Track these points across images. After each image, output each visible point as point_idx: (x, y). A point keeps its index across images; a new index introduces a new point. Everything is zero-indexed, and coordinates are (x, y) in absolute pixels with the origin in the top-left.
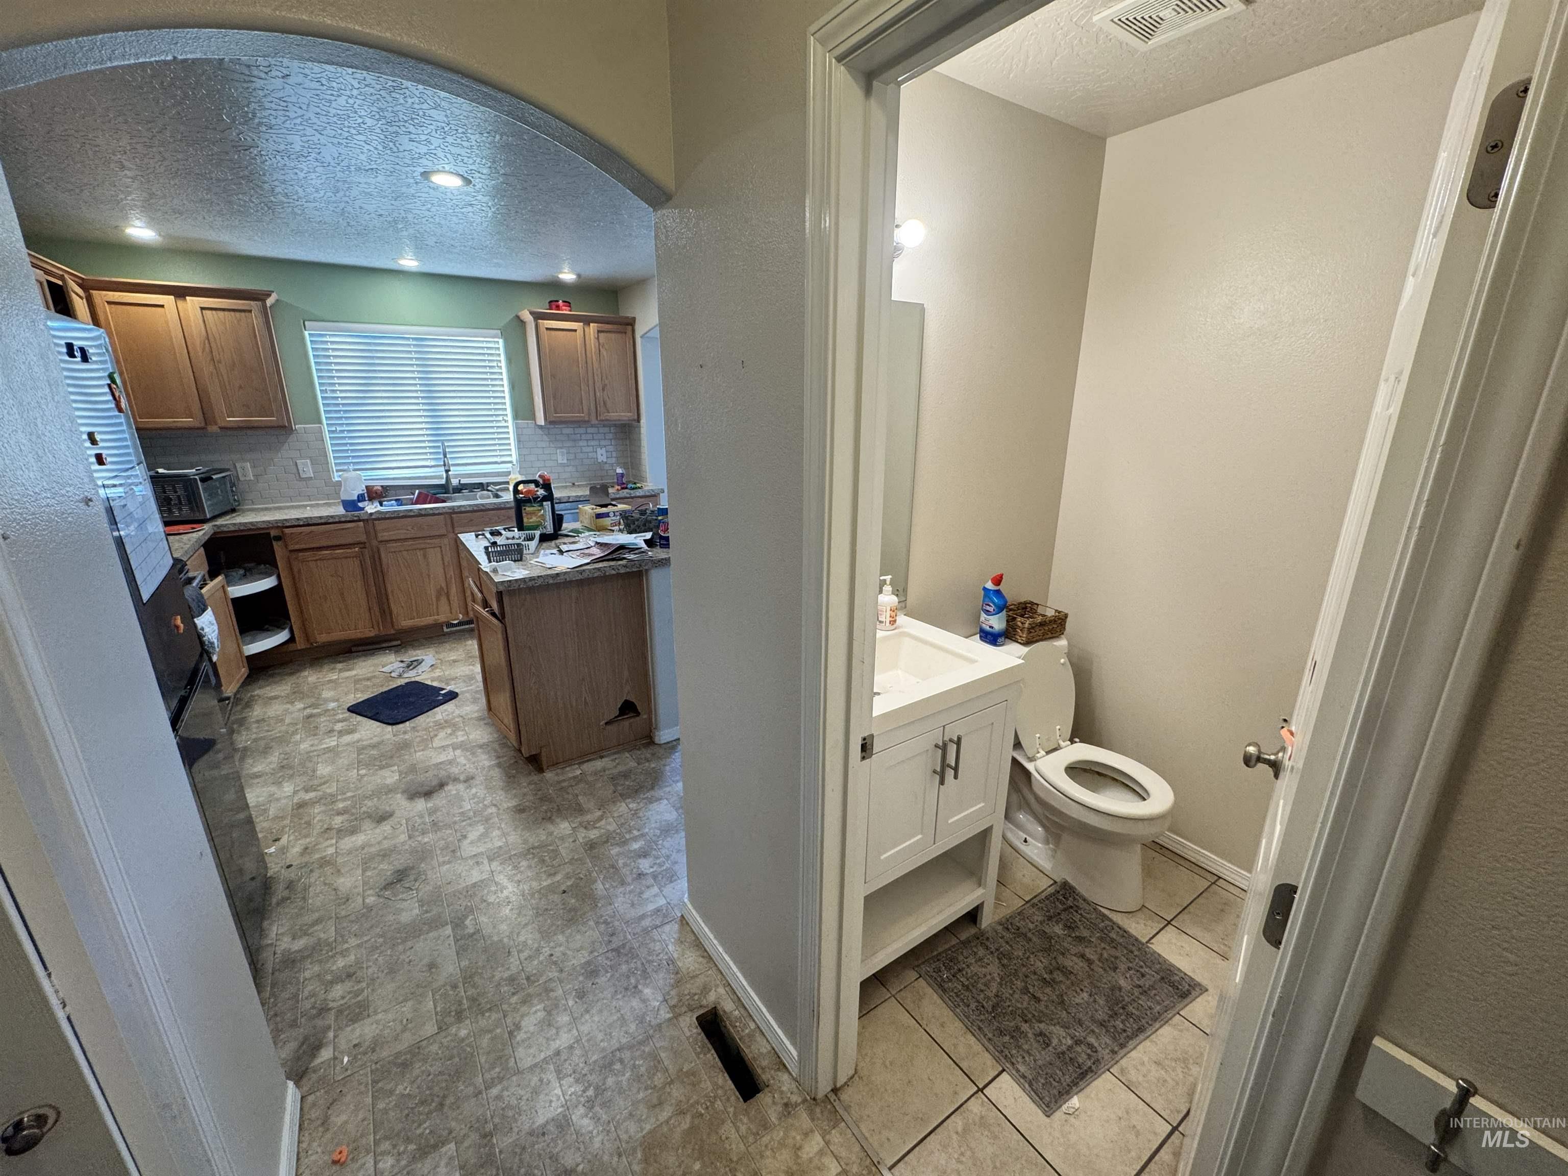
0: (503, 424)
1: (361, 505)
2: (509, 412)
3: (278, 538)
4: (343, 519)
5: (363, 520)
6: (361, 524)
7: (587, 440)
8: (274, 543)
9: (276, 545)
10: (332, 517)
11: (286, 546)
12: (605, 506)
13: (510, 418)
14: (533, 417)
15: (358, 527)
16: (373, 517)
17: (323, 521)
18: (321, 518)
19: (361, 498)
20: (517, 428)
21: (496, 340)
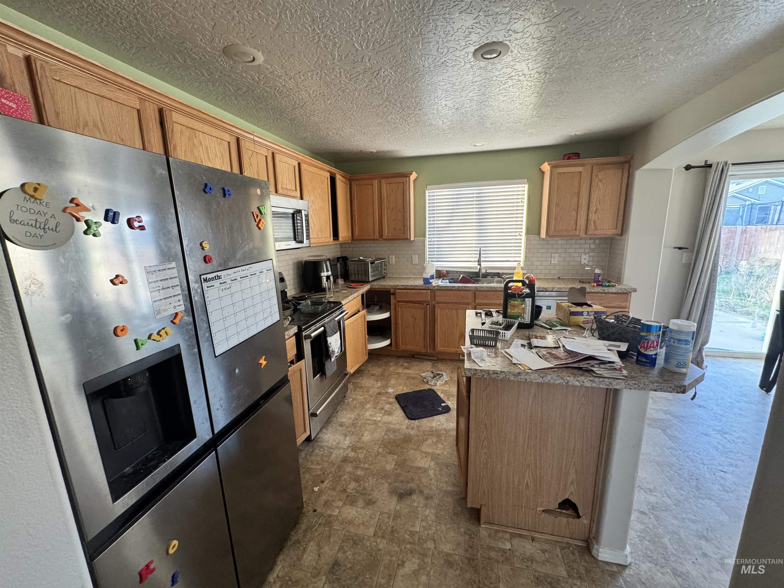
0: (519, 237)
1: (431, 281)
2: (524, 230)
3: (394, 294)
4: (421, 288)
5: (430, 290)
6: (429, 291)
7: (575, 248)
8: (391, 296)
9: (392, 297)
10: (416, 286)
11: (395, 299)
12: (581, 305)
13: (524, 234)
14: (539, 234)
15: (427, 293)
16: (435, 288)
17: (412, 288)
18: (412, 286)
19: (432, 277)
20: (528, 240)
21: (523, 185)
